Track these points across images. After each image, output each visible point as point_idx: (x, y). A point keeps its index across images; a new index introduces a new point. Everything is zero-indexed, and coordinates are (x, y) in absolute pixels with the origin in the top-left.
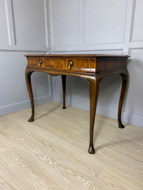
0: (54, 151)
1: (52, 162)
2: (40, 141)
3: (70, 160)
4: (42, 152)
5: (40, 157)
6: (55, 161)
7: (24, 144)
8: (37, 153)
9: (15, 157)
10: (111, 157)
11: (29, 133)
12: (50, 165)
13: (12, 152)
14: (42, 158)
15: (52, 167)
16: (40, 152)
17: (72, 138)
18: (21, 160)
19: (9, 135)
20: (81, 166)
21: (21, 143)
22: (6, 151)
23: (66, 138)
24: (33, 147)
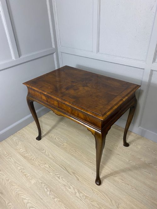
0: (78, 180)
1: (79, 193)
2: (63, 167)
3: (94, 191)
4: (68, 182)
5: (68, 188)
6: (81, 193)
7: (49, 172)
8: (64, 183)
9: (46, 190)
10: (128, 185)
11: (50, 156)
12: (78, 198)
13: (42, 183)
14: (69, 190)
15: (80, 200)
16: (66, 182)
17: (91, 161)
18: (52, 193)
19: (33, 160)
20: (104, 197)
21: (47, 170)
22: (37, 183)
23: (86, 162)
24: (58, 176)
